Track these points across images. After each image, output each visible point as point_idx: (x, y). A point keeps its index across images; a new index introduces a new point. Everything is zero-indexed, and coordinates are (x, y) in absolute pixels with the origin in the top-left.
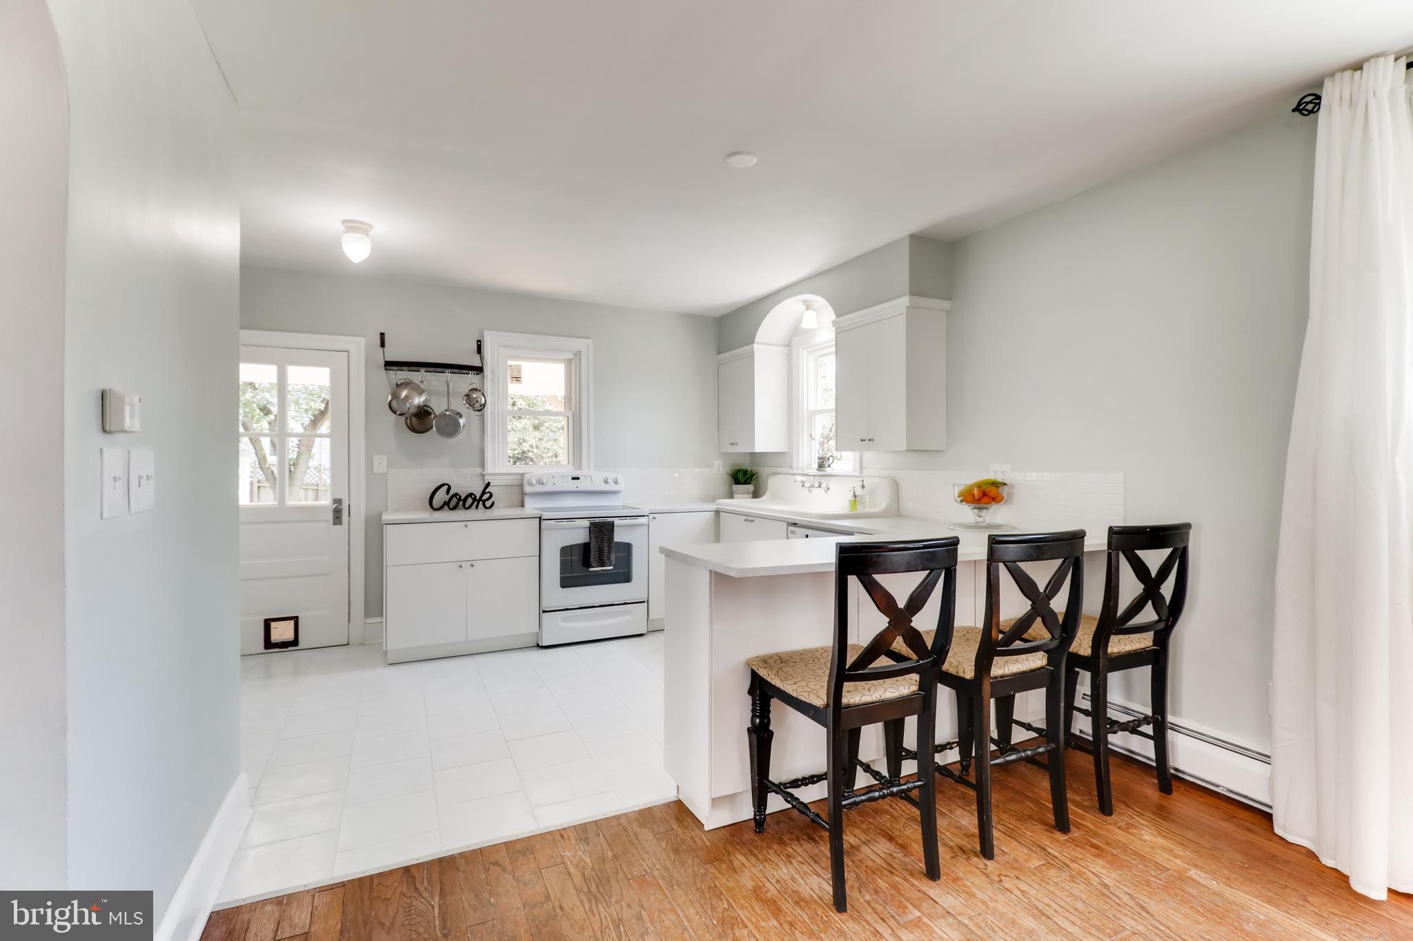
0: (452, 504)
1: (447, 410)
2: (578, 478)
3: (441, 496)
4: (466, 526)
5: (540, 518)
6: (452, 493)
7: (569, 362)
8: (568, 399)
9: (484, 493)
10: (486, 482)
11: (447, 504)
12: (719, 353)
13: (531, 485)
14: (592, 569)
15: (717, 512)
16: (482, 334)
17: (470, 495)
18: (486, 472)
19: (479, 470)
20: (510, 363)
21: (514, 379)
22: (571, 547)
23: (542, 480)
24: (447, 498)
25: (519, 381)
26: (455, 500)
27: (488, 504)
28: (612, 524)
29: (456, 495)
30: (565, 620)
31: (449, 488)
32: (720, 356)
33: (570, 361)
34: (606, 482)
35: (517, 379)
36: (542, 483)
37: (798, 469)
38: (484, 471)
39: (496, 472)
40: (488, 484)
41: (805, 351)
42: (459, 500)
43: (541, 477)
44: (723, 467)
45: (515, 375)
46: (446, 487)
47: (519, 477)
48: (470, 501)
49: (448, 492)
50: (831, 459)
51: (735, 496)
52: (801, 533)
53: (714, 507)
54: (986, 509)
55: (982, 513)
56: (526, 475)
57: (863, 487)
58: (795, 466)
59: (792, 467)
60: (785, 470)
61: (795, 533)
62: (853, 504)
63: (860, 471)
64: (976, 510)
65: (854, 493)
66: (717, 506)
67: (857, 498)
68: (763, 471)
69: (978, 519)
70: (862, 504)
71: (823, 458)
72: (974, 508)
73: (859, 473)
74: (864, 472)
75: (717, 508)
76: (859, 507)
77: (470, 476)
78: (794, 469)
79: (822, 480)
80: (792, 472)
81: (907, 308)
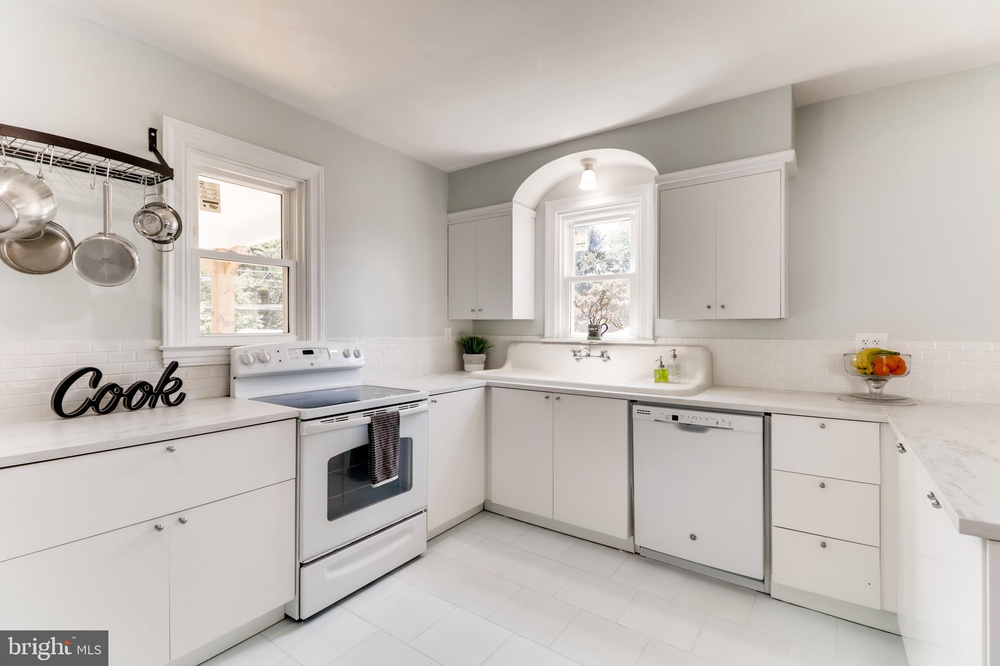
0: (103, 404)
1: (104, 234)
2: (311, 352)
3: (81, 390)
4: (170, 449)
5: (297, 418)
6: (102, 383)
7: (288, 194)
8: (287, 243)
9: (166, 379)
10: (167, 363)
11: (92, 404)
12: (449, 212)
13: (246, 363)
14: (378, 485)
15: (488, 388)
16: (160, 120)
17: (141, 385)
18: (165, 346)
19: (152, 343)
20: (200, 178)
21: (208, 204)
22: (342, 456)
23: (264, 355)
24: (91, 393)
25: (216, 208)
26: (109, 396)
27: (173, 397)
28: (396, 417)
29: (111, 387)
30: (333, 568)
31: (98, 375)
32: (451, 215)
33: (290, 191)
34: (346, 355)
35: (213, 204)
36: (263, 361)
37: (551, 337)
38: (162, 344)
39: (183, 345)
40: (174, 366)
42: (120, 394)
43: (259, 352)
44: (452, 335)
45: (210, 197)
46: (90, 374)
47: (221, 352)
48: (139, 395)
49: (95, 383)
50: (604, 327)
51: (467, 367)
52: (662, 414)
53: (483, 382)
54: (885, 380)
55: (879, 385)
56: (234, 348)
57: (675, 356)
58: (547, 334)
59: (543, 336)
60: (530, 338)
61: (648, 413)
62: (662, 373)
63: (653, 339)
64: (871, 382)
65: (661, 363)
66: (486, 381)
67: (665, 368)
68: (496, 340)
69: (875, 390)
70: (673, 375)
71: (597, 326)
72: (871, 379)
73: (652, 342)
74: (659, 341)
75: (487, 383)
76: (670, 377)
77: (136, 353)
78: (546, 338)
79: (603, 348)
80: (543, 340)
81: (786, 164)
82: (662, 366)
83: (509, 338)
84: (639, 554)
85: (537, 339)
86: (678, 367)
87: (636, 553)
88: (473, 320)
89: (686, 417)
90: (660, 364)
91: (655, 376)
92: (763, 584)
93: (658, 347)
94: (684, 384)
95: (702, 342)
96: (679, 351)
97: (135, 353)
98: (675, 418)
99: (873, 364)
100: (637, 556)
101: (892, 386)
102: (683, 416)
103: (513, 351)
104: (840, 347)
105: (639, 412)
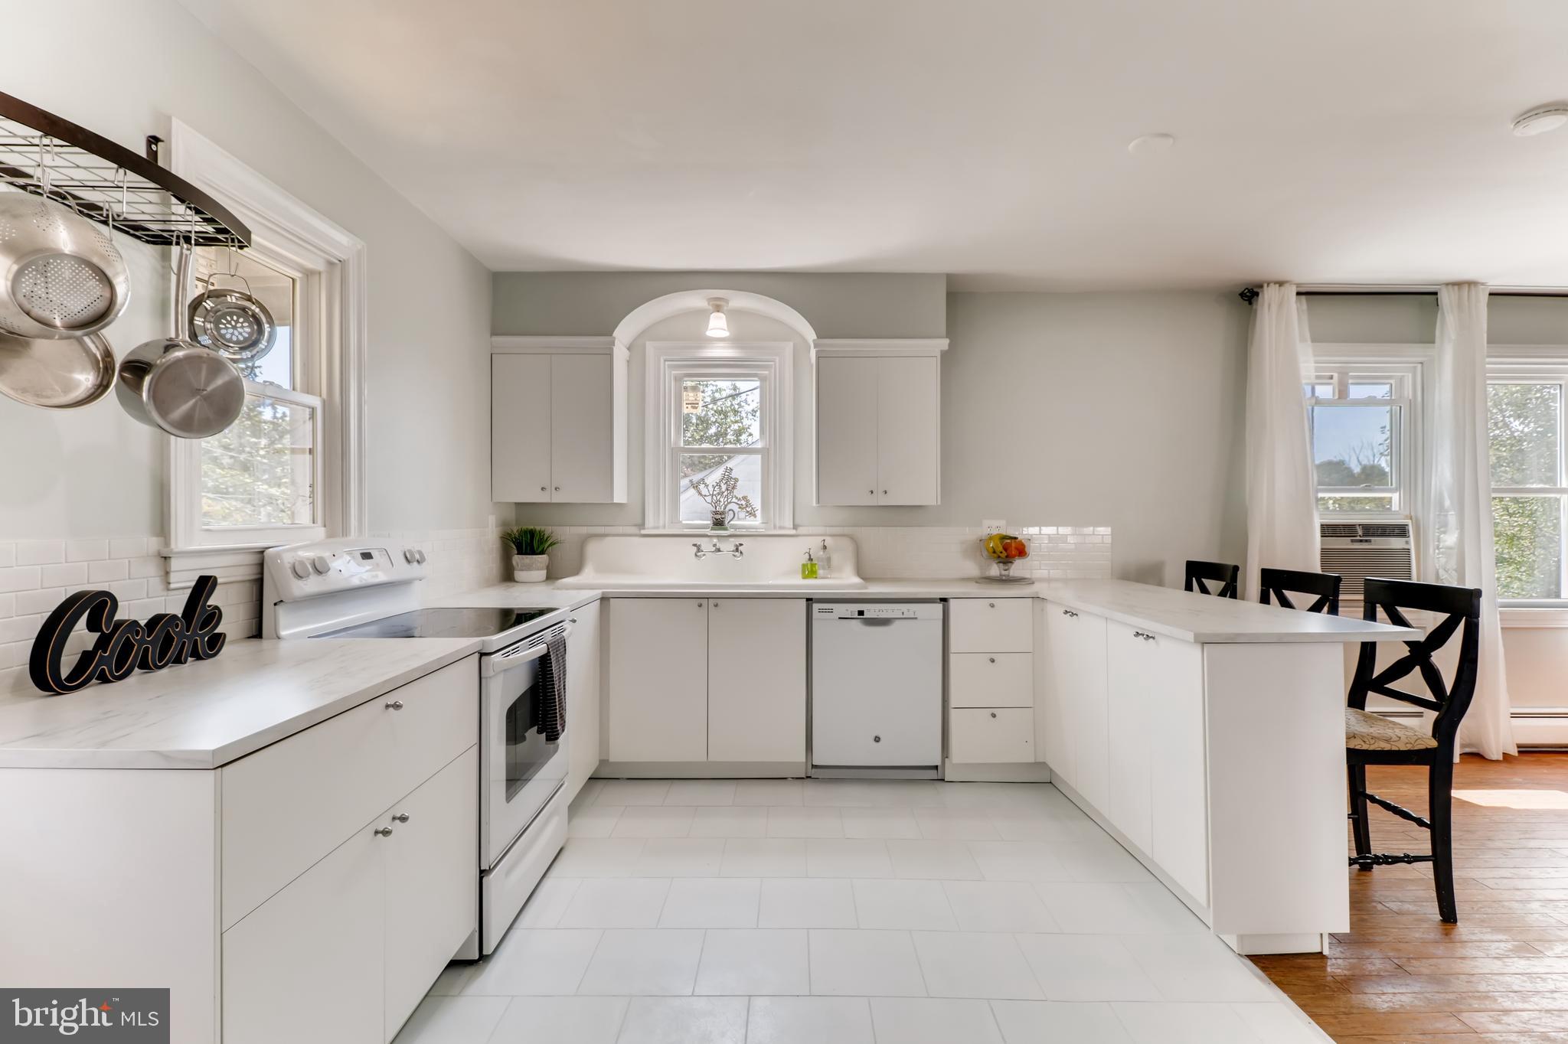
2: (370, 555)
5: (479, 652)
6: (110, 621)
10: (191, 580)
12: (493, 335)
13: (301, 576)
15: (604, 600)
17: (170, 622)
18: (174, 548)
19: (153, 544)
23: (323, 561)
28: (564, 643)
29: (130, 627)
31: (112, 604)
34: (409, 560)
36: (320, 571)
37: (656, 527)
38: (168, 544)
40: (207, 583)
41: (667, 363)
43: (317, 557)
44: (496, 527)
46: (99, 602)
50: (731, 514)
51: (519, 575)
52: (847, 610)
53: (598, 593)
54: (1011, 562)
55: (1007, 568)
56: (271, 549)
57: (825, 547)
58: (650, 521)
59: (642, 525)
60: (620, 530)
61: (831, 611)
62: (810, 569)
63: (794, 528)
64: (1001, 564)
65: (810, 555)
66: (600, 591)
67: (814, 562)
68: (565, 533)
69: (1004, 573)
70: (824, 569)
71: (722, 513)
72: (1000, 562)
73: (793, 532)
74: (801, 530)
75: (603, 593)
76: (821, 572)
77: (129, 562)
78: (648, 529)
79: (738, 541)
80: (643, 532)
81: (941, 351)
82: (811, 559)
83: (584, 530)
84: (810, 777)
85: (634, 530)
86: (829, 560)
87: (807, 777)
88: (516, 503)
89: (871, 610)
90: (808, 557)
91: (803, 572)
92: (936, 771)
93: (800, 538)
94: (833, 578)
95: (847, 530)
96: (829, 541)
97: (127, 563)
98: (861, 613)
99: (1006, 550)
100: (809, 779)
101: (1018, 568)
102: (869, 610)
103: (593, 548)
104: (973, 533)
105: (821, 611)
